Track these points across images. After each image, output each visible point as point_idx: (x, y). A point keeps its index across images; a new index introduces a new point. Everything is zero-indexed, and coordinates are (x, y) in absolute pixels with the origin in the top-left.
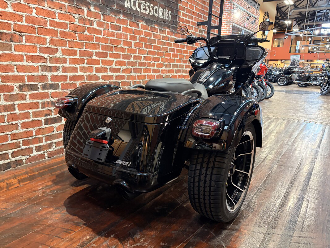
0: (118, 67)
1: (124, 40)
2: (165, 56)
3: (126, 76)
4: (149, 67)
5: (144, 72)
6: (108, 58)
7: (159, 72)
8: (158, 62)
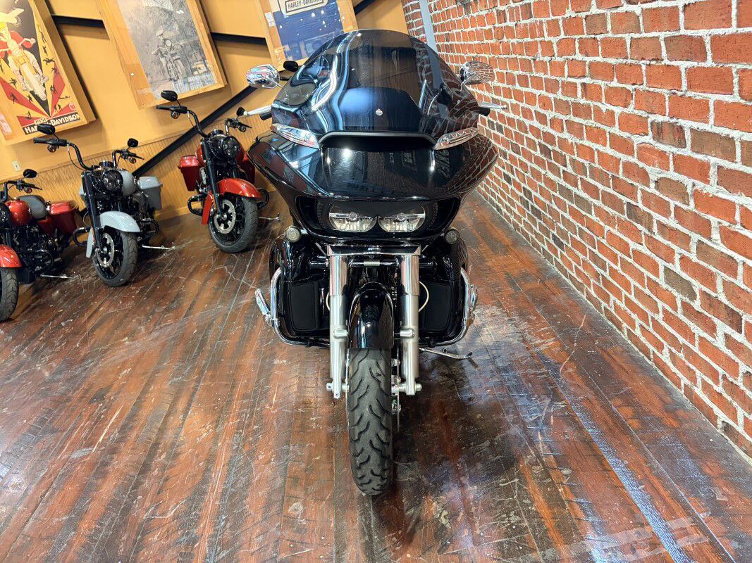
0: (542, 111)
1: (541, 39)
2: (647, 81)
3: (557, 140)
4: (599, 125)
5: (589, 139)
6: (530, 89)
7: (632, 154)
8: (626, 110)
